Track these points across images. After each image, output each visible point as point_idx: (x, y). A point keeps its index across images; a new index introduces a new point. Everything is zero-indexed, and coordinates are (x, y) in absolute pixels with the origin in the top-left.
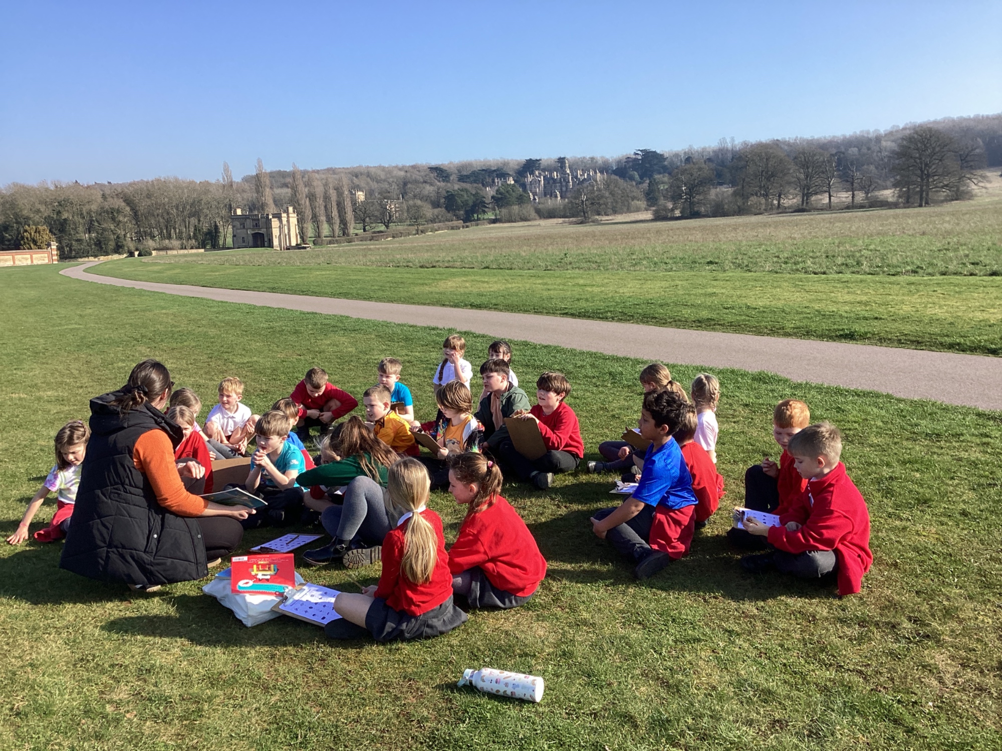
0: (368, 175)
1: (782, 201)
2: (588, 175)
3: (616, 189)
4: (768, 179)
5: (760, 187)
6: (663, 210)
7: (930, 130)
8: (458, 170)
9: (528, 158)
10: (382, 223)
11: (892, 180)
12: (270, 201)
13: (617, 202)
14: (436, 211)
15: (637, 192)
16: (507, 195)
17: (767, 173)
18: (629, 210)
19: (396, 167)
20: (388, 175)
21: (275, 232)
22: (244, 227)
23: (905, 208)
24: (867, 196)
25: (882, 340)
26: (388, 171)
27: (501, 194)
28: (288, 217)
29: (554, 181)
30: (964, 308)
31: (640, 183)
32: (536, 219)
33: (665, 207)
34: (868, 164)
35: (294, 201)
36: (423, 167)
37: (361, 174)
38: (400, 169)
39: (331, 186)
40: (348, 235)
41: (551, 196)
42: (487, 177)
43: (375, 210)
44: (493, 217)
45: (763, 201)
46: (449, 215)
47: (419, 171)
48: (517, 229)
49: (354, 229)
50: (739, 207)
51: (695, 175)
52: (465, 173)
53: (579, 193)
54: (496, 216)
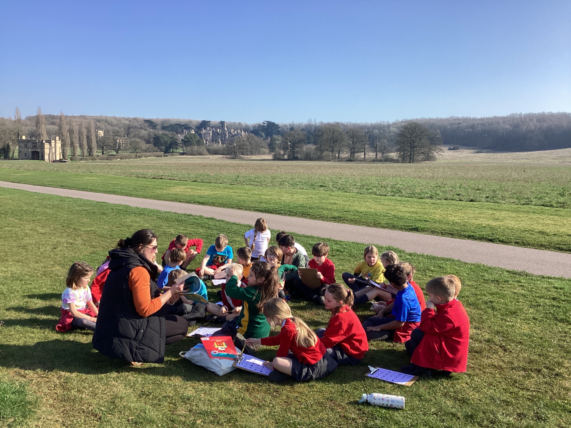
0: (106, 121)
1: (340, 155)
2: (237, 132)
3: (252, 141)
4: (334, 143)
5: (330, 147)
6: (278, 155)
7: (416, 123)
8: (162, 123)
9: (203, 120)
10: (114, 150)
11: (395, 148)
12: (44, 133)
13: (253, 149)
14: (148, 145)
15: (264, 144)
16: (191, 139)
17: (333, 139)
18: (259, 153)
19: (124, 118)
20: (119, 123)
21: (47, 151)
22: (26, 147)
23: (402, 163)
24: (383, 155)
25: (433, 232)
26: (119, 120)
27: (187, 138)
28: (55, 142)
29: (218, 134)
30: (467, 218)
31: (266, 139)
32: (207, 155)
33: (279, 153)
34: (383, 139)
35: (59, 133)
36: (141, 119)
37: (102, 121)
38: (126, 119)
39: (84, 126)
40: (92, 156)
41: (216, 142)
42: (179, 129)
43: (110, 142)
44: (182, 152)
45: (331, 154)
46: (156, 148)
47: (138, 122)
48: (196, 159)
49: (96, 152)
50: (318, 156)
51: (296, 137)
52: (166, 125)
53: (232, 142)
54: (183, 151)
